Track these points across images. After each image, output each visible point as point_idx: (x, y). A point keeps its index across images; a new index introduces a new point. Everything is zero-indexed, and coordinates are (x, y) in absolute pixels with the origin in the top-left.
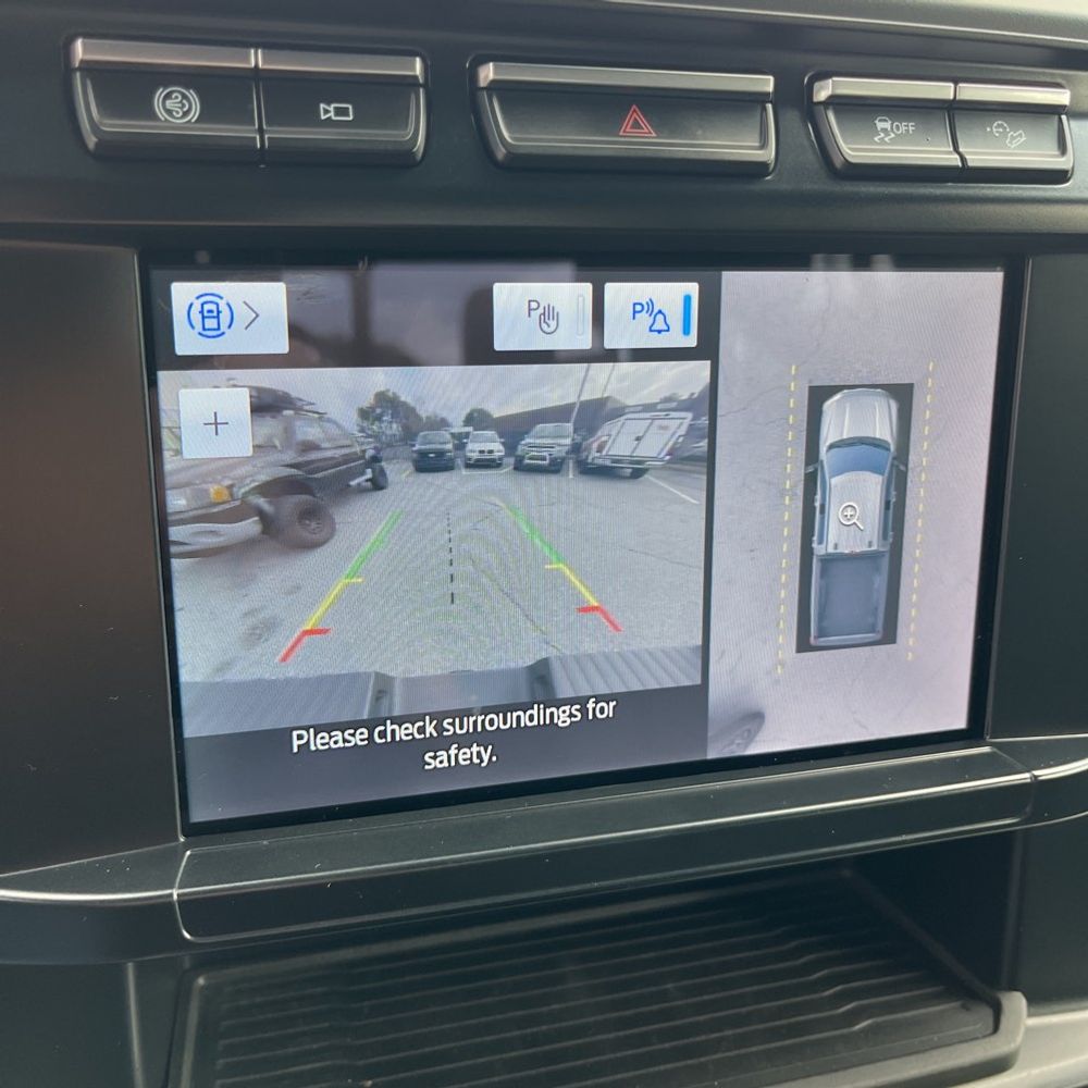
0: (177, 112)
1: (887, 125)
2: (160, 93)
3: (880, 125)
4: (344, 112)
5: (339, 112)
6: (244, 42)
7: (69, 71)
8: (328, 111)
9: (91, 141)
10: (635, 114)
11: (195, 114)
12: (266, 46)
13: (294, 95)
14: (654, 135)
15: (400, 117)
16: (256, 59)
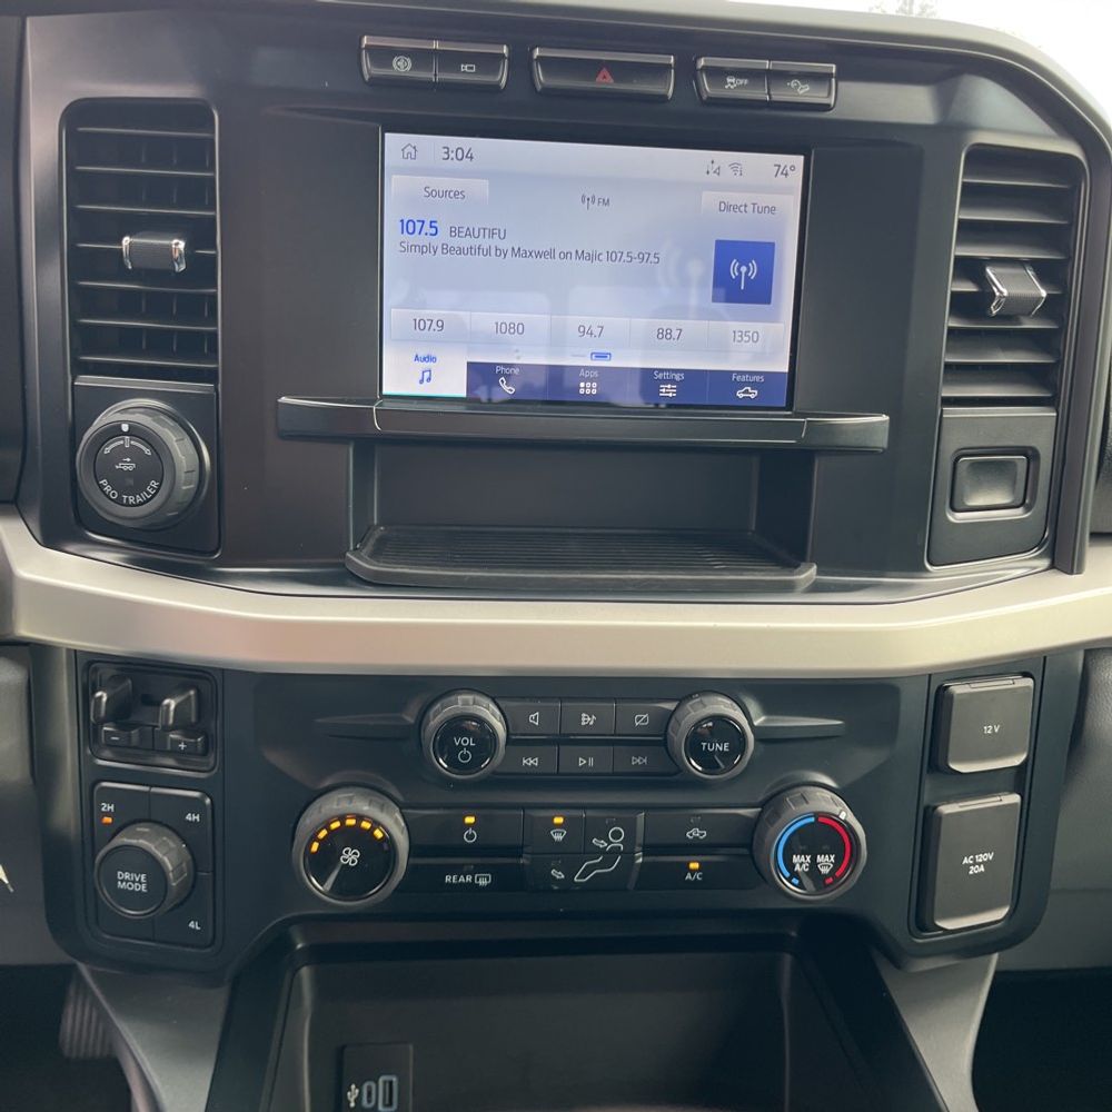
0: (402, 66)
1: (733, 80)
2: (396, 59)
3: (729, 80)
4: (472, 68)
5: (469, 68)
6: (431, 37)
7: (360, 49)
8: (464, 68)
9: (367, 77)
10: (605, 72)
11: (408, 68)
12: (440, 40)
13: (451, 60)
14: (612, 81)
15: (495, 71)
16: (436, 45)
